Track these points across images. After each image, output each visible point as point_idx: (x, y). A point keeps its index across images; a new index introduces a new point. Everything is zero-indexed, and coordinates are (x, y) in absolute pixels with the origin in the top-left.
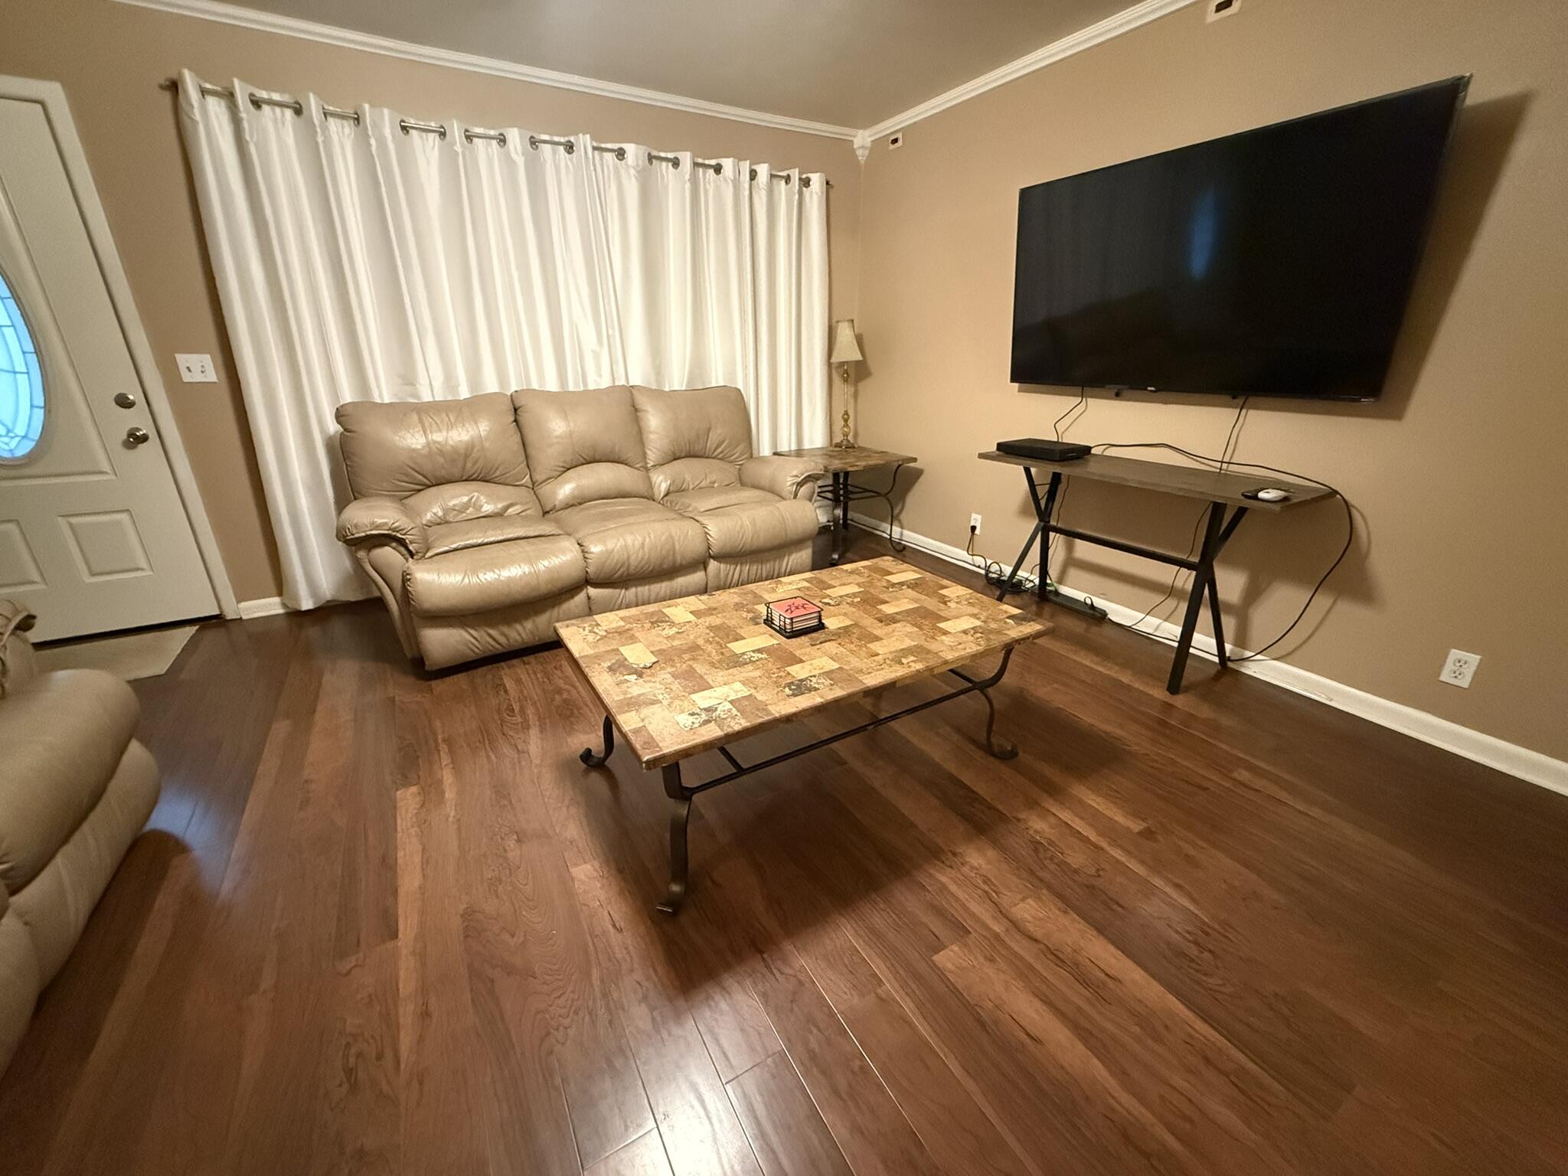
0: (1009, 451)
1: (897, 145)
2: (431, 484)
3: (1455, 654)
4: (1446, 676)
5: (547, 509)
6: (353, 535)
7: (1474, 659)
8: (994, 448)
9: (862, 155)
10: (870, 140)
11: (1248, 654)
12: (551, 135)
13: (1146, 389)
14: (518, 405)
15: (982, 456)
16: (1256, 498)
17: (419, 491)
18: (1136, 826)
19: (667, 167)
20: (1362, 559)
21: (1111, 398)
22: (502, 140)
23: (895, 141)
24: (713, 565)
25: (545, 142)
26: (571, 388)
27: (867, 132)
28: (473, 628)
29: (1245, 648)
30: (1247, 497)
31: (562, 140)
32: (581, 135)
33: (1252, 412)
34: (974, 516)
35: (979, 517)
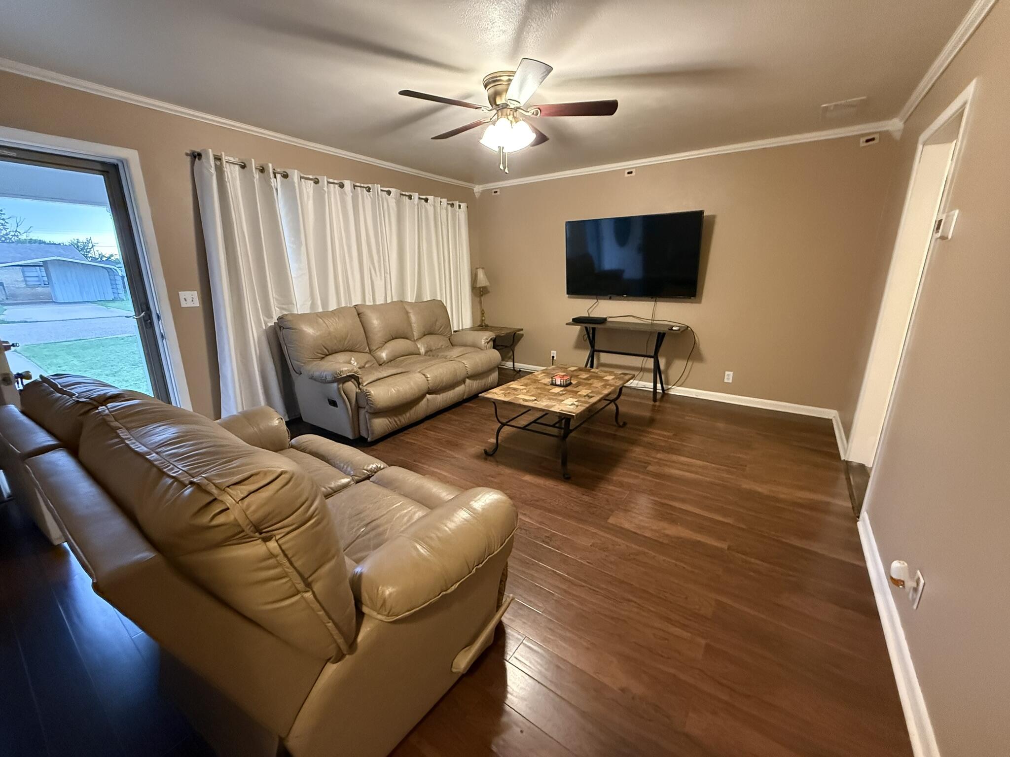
0: (577, 321)
1: (496, 194)
2: (328, 354)
3: (727, 373)
4: (726, 381)
5: (381, 363)
6: (341, 376)
7: (731, 373)
8: (571, 321)
9: (477, 195)
10: (481, 189)
11: (670, 387)
12: (360, 183)
13: (623, 296)
14: (360, 311)
15: (568, 324)
16: (672, 329)
17: (323, 358)
18: (671, 434)
19: (405, 199)
20: (699, 349)
21: (607, 299)
22: (342, 186)
23: (496, 192)
24: (468, 381)
25: (359, 186)
26: (368, 303)
27: (481, 186)
28: (390, 417)
29: (668, 385)
30: (669, 330)
31: (365, 186)
32: (376, 185)
33: (658, 303)
34: (552, 352)
35: (555, 352)
